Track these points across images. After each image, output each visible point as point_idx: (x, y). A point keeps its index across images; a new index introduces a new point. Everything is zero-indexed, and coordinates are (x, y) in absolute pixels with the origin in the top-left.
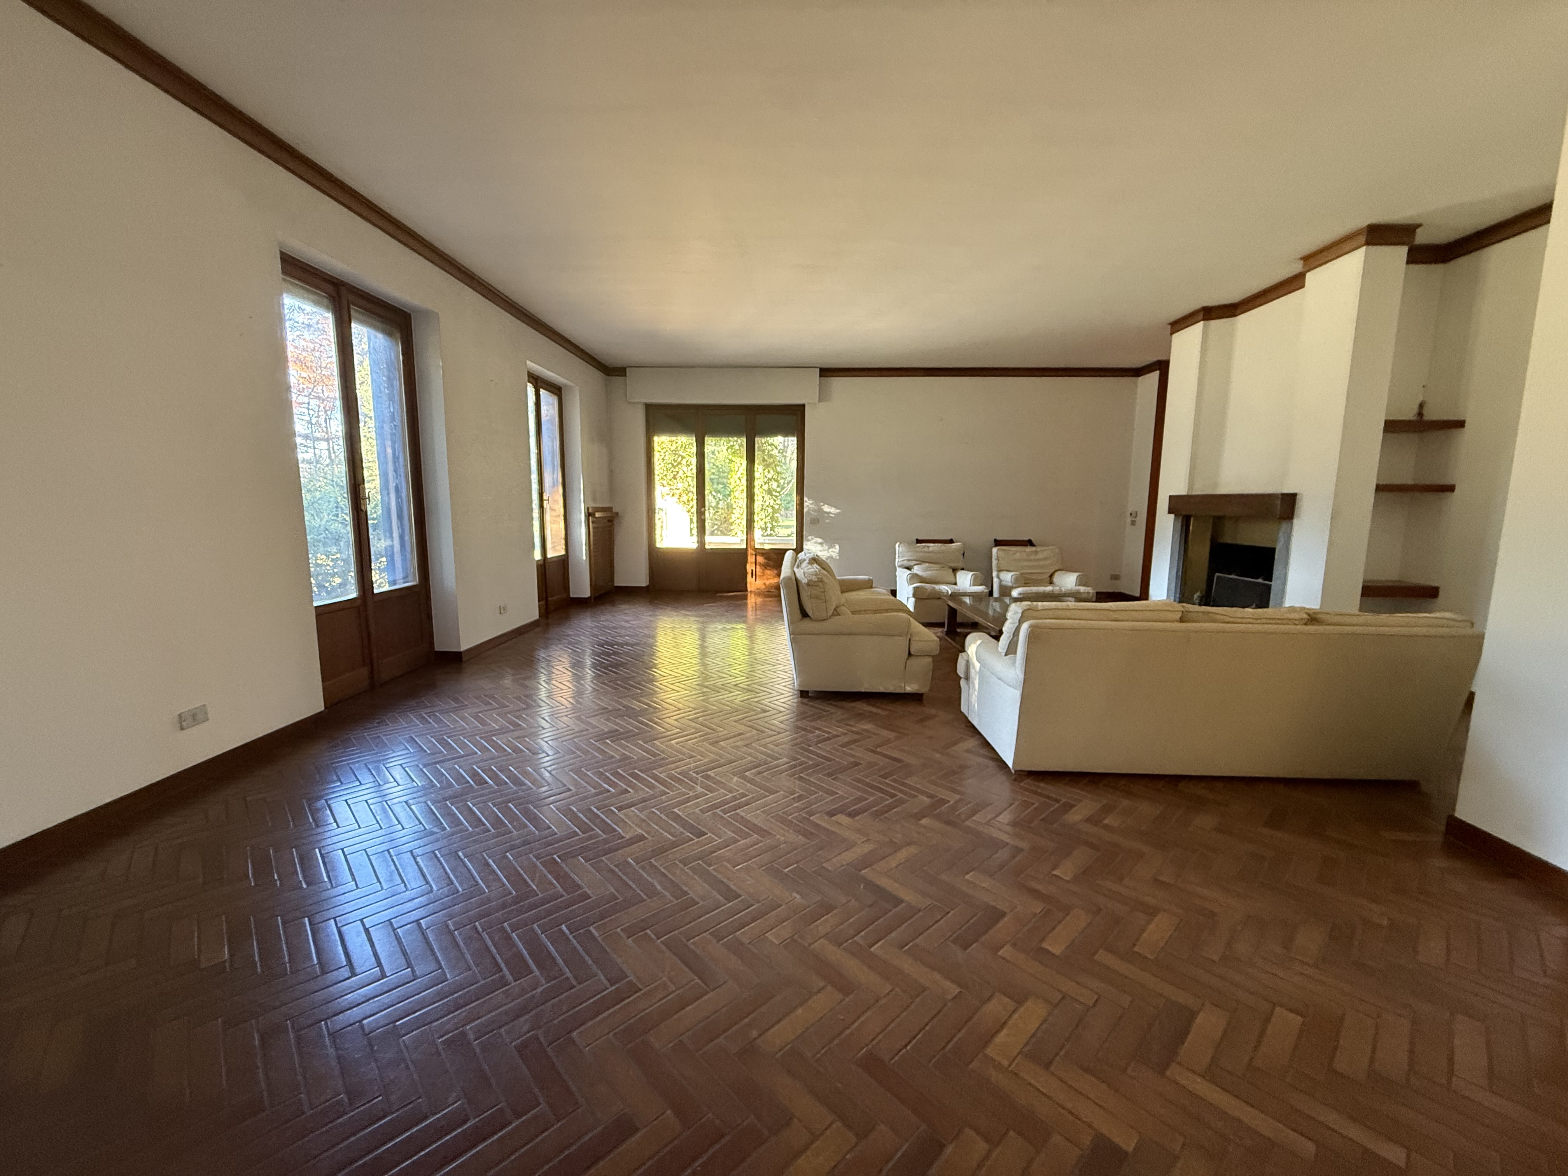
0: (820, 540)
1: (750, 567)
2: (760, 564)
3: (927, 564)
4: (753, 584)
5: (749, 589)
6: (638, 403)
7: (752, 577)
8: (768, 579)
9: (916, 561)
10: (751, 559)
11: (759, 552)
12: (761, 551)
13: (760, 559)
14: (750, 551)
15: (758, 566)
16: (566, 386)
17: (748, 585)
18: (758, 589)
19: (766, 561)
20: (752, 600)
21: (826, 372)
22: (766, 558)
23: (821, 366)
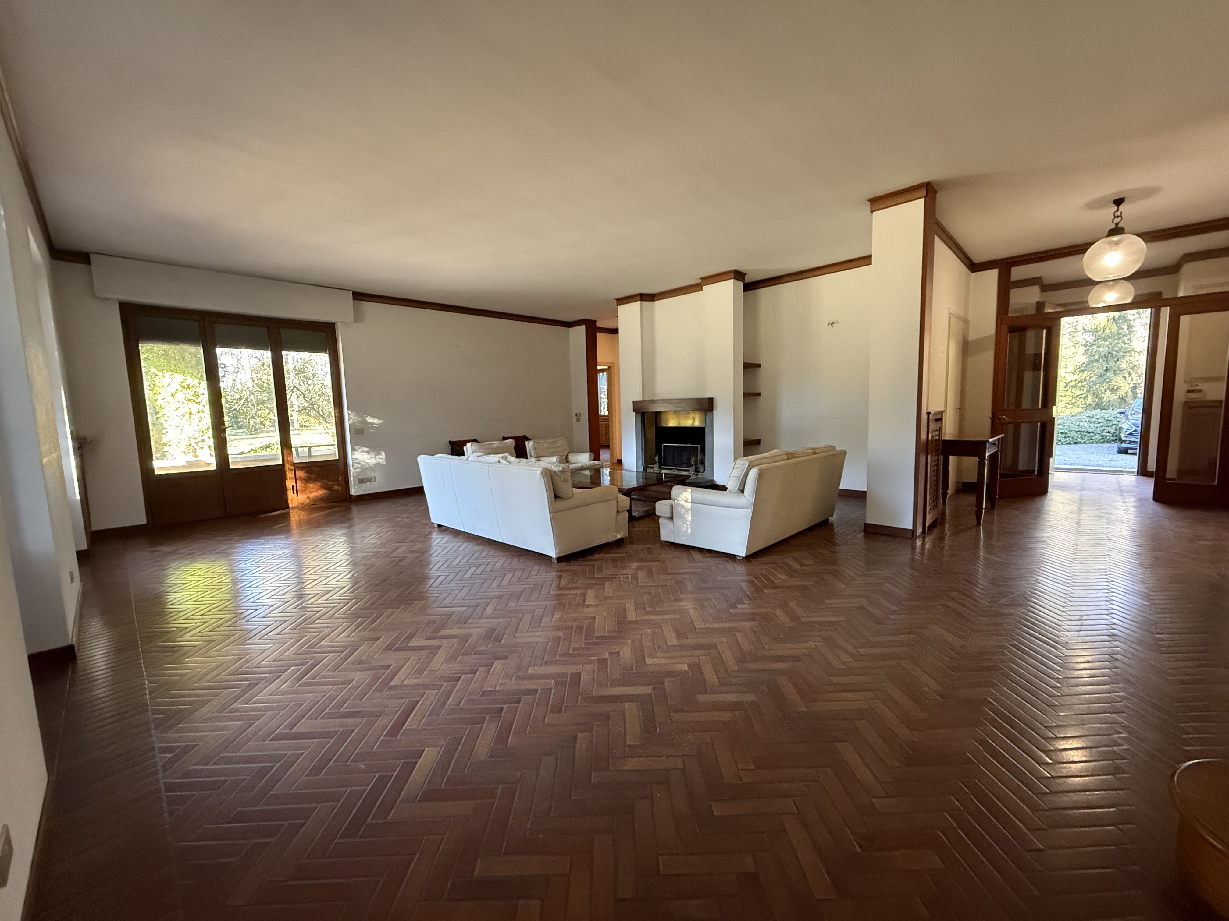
0: (366, 449)
1: (289, 484)
2: (301, 479)
4: (294, 499)
5: (291, 506)
6: (110, 299)
7: (294, 493)
8: (311, 492)
10: (290, 475)
11: (297, 467)
12: (301, 465)
13: (300, 474)
14: (288, 467)
15: (298, 481)
17: (290, 502)
18: (301, 504)
19: (307, 475)
20: (295, 517)
21: (359, 296)
22: (307, 472)
23: (354, 290)
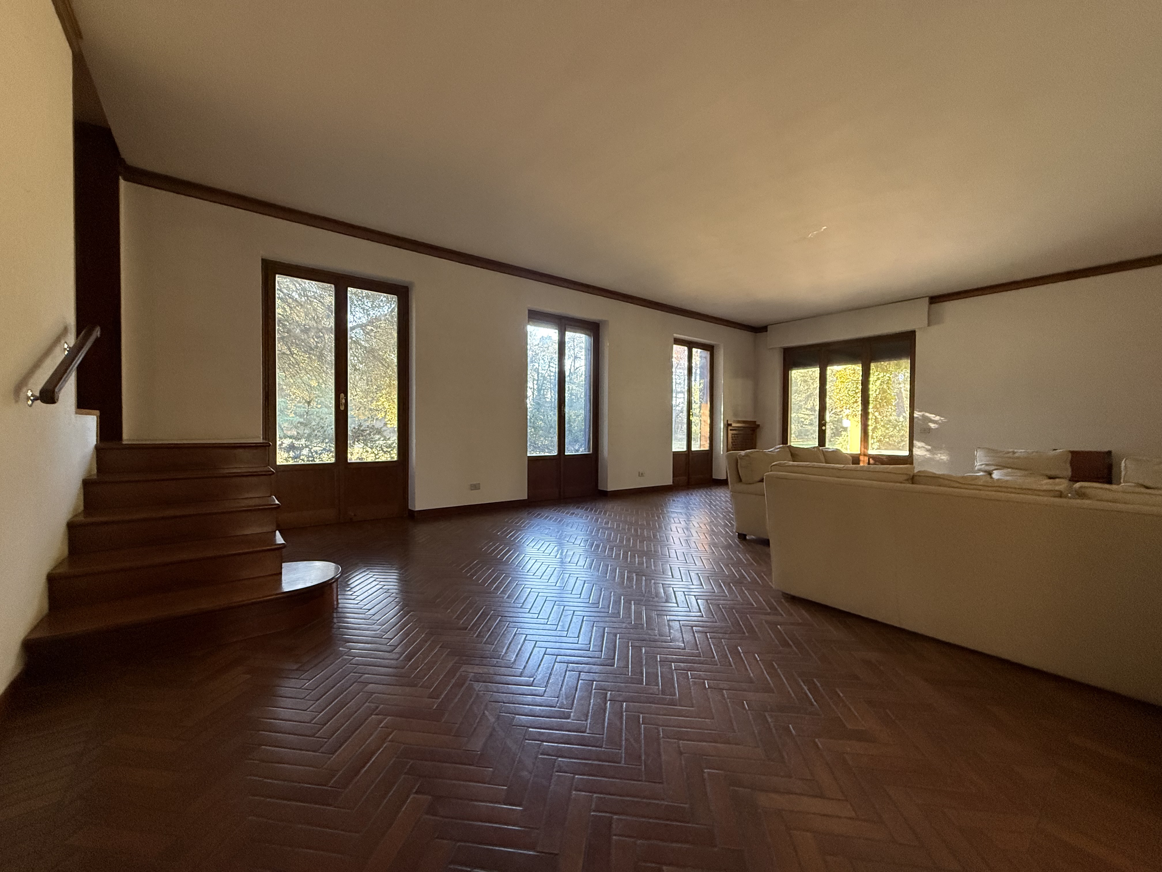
3: (1009, 470)
6: (775, 348)
9: (997, 465)
11: (870, 456)
12: (874, 456)
14: (863, 456)
16: (716, 344)
21: (935, 299)
23: (931, 295)
